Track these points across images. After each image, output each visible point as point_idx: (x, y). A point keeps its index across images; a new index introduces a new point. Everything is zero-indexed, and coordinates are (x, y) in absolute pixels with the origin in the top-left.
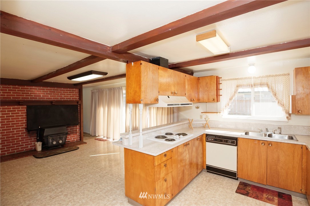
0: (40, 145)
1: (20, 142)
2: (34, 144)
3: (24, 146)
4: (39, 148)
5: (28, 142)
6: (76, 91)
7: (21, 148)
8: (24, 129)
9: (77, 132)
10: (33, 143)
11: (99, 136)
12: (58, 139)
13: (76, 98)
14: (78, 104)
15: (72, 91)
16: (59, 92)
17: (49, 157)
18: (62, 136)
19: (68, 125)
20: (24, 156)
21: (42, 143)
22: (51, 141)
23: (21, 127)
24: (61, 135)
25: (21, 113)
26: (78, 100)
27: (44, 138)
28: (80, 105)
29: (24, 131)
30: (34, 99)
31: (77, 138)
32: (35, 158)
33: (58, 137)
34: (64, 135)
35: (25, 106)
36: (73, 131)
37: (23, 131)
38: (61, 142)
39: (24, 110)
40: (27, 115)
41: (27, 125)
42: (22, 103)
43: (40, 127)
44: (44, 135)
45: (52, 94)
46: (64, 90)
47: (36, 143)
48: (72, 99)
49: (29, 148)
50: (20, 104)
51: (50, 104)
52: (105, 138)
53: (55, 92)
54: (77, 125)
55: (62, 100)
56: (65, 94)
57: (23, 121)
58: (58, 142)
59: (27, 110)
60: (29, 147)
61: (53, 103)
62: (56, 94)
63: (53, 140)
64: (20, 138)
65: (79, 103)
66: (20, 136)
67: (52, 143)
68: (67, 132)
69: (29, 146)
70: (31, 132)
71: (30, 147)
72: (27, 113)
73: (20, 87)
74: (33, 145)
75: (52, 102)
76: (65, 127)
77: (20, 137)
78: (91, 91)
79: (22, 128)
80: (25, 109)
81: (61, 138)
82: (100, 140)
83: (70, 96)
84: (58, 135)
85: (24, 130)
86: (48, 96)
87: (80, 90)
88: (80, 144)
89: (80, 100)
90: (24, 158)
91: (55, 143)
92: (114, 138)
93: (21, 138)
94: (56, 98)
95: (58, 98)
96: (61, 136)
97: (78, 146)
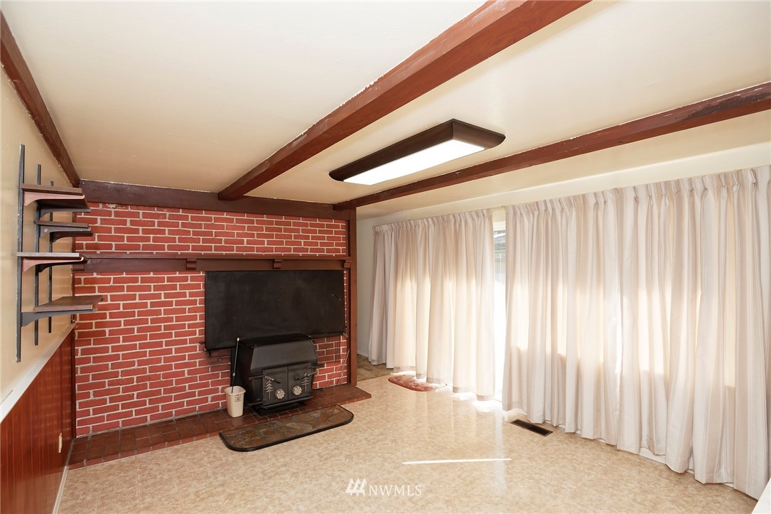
0: (238, 400)
1: (187, 385)
2: (223, 390)
3: (197, 397)
4: (237, 409)
5: (206, 385)
6: (337, 227)
7: (189, 403)
8: (198, 345)
9: (339, 357)
10: (220, 387)
11: (399, 369)
12: (291, 382)
13: (338, 251)
14: (343, 266)
15: (328, 226)
16: (293, 231)
17: (266, 449)
18: (300, 373)
19: (316, 334)
20: (195, 435)
21: (245, 391)
22: (269, 387)
23: (188, 338)
24: (298, 369)
25: (191, 295)
26: (344, 256)
27: (250, 378)
28: (349, 270)
29: (198, 352)
30: (224, 253)
31: (339, 375)
32: (227, 449)
33: (291, 374)
34: (306, 368)
35: (201, 274)
36: (328, 352)
37: (194, 349)
38: (298, 391)
39: (198, 286)
40: (206, 301)
41: (206, 332)
42: (195, 262)
43: (238, 339)
44: (253, 367)
45: (272, 236)
46: (306, 225)
47: (229, 390)
48: (328, 251)
49: (209, 403)
50: (189, 266)
51: (267, 267)
52: (422, 381)
53: (280, 230)
54: (341, 333)
55: (301, 254)
56: (307, 238)
57: (194, 318)
58: (289, 392)
59: (205, 286)
60: (209, 399)
61: (276, 265)
62: (285, 237)
63: (276, 383)
64: (186, 372)
65: (346, 265)
66: (186, 365)
67: (274, 393)
68: (315, 358)
69: (210, 397)
70: (215, 354)
71: (213, 399)
72: (206, 294)
73: (190, 215)
74: (220, 394)
75: (272, 260)
76: (309, 343)
77: (186, 370)
78: (374, 227)
79: (192, 341)
80: (202, 283)
81: (298, 380)
82: (408, 385)
83: (322, 244)
84: (290, 368)
85: (196, 346)
86: (263, 243)
87: (348, 222)
88: (351, 399)
89: (349, 255)
90: (195, 443)
91: (280, 394)
92: (459, 385)
93: (189, 372)
94: (283, 249)
95: (289, 250)
96: (298, 372)
97: (348, 406)
